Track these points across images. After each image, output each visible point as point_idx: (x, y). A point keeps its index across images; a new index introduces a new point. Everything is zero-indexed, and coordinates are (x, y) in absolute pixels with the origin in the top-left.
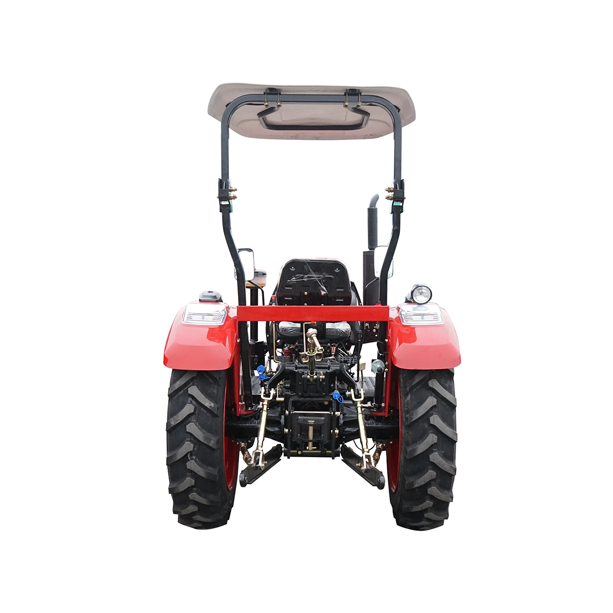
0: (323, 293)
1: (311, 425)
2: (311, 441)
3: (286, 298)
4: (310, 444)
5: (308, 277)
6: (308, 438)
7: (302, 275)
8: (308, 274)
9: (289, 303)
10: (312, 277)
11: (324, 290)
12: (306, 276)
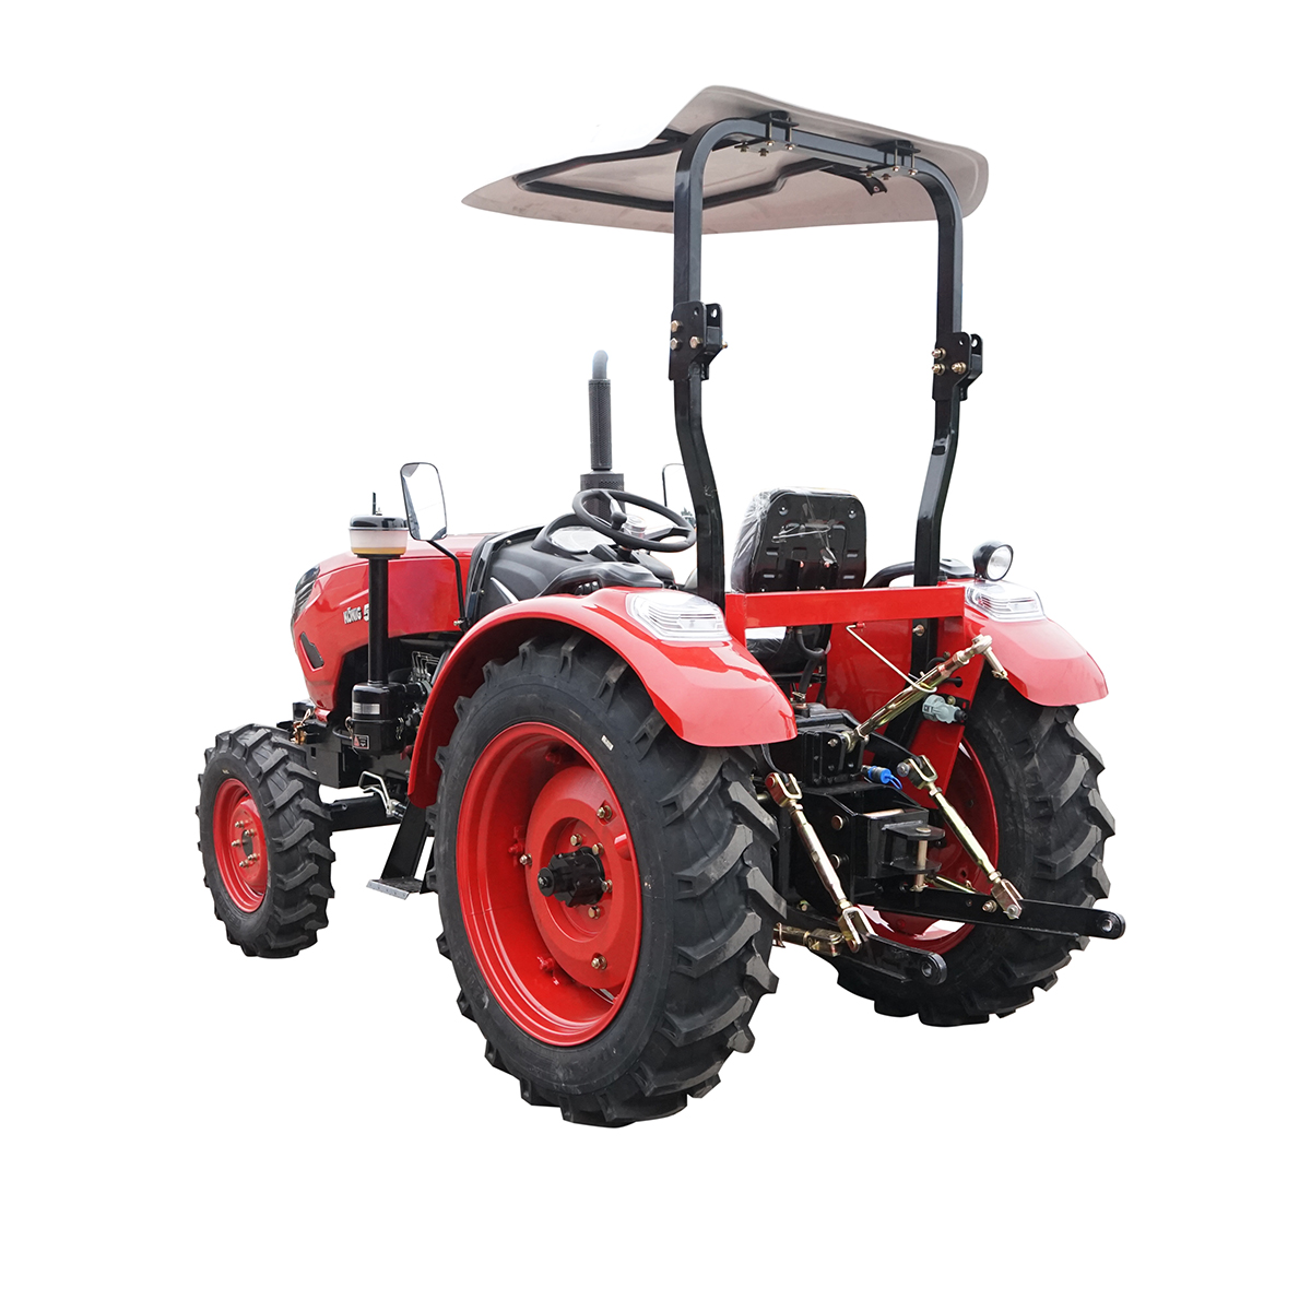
0: (828, 562)
1: (924, 838)
2: (922, 872)
3: (765, 576)
4: (921, 878)
5: (808, 529)
6: (916, 865)
7: (797, 525)
8: (807, 522)
9: (772, 586)
10: (815, 529)
11: (830, 557)
12: (803, 526)
